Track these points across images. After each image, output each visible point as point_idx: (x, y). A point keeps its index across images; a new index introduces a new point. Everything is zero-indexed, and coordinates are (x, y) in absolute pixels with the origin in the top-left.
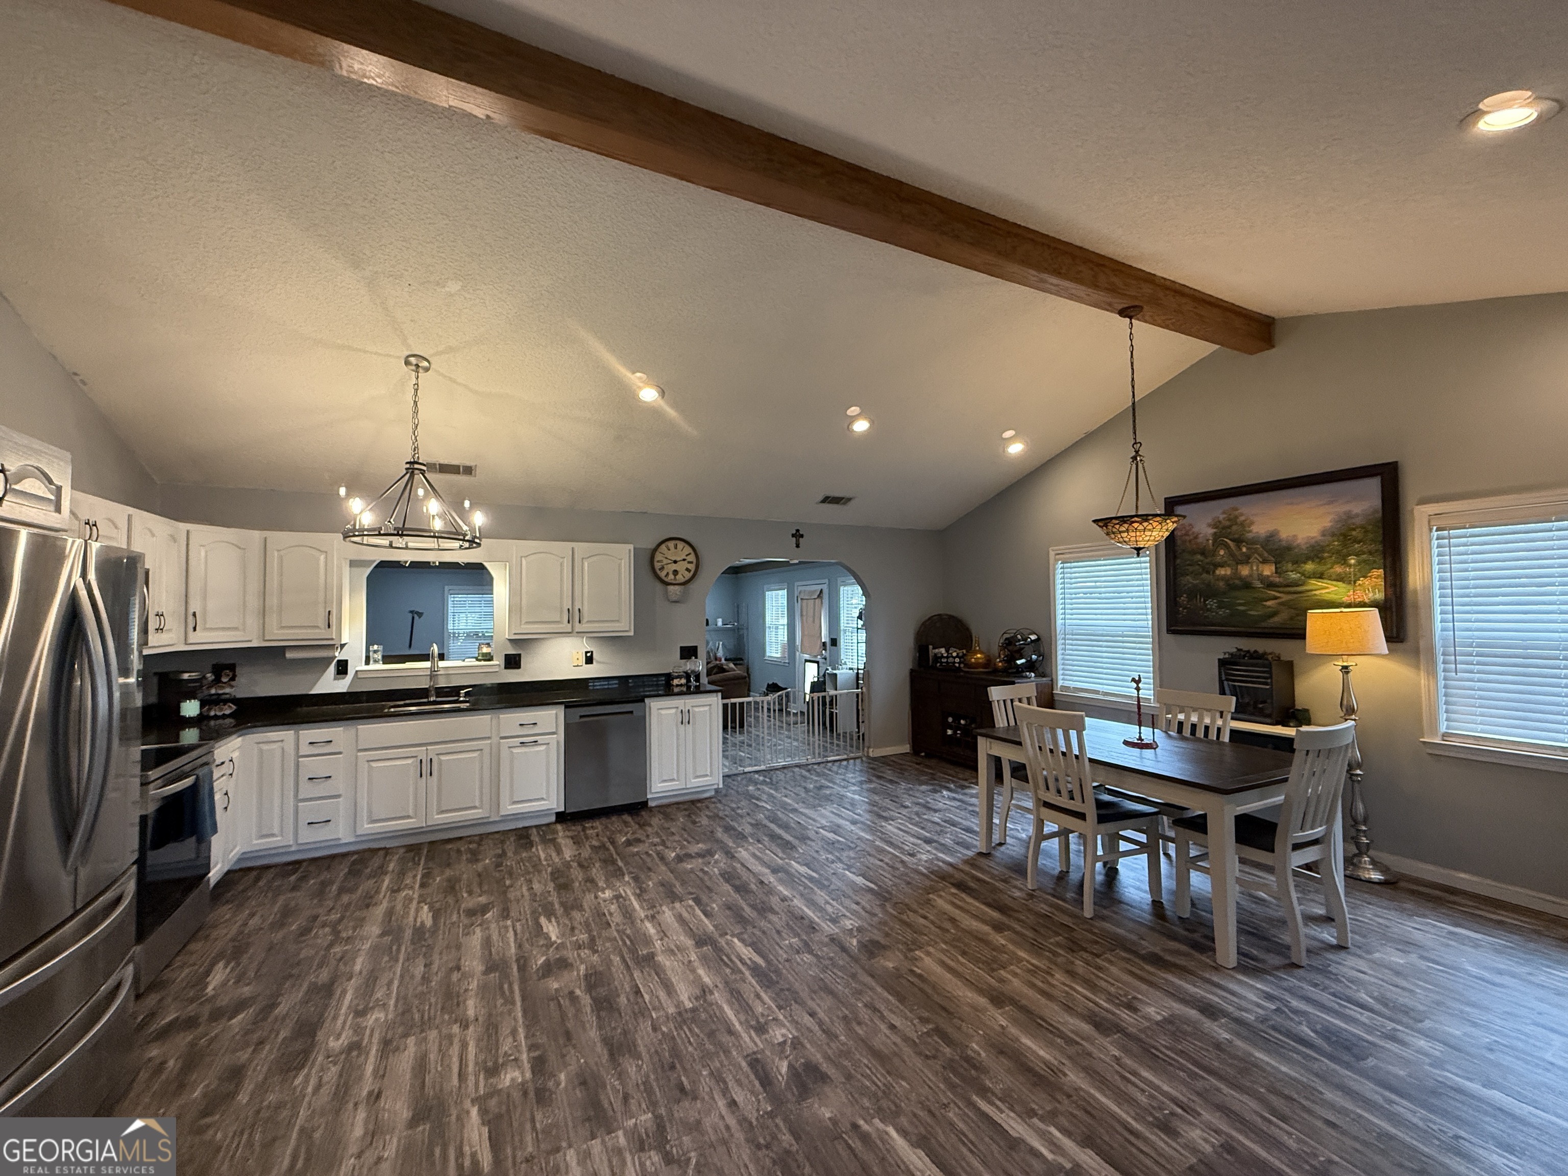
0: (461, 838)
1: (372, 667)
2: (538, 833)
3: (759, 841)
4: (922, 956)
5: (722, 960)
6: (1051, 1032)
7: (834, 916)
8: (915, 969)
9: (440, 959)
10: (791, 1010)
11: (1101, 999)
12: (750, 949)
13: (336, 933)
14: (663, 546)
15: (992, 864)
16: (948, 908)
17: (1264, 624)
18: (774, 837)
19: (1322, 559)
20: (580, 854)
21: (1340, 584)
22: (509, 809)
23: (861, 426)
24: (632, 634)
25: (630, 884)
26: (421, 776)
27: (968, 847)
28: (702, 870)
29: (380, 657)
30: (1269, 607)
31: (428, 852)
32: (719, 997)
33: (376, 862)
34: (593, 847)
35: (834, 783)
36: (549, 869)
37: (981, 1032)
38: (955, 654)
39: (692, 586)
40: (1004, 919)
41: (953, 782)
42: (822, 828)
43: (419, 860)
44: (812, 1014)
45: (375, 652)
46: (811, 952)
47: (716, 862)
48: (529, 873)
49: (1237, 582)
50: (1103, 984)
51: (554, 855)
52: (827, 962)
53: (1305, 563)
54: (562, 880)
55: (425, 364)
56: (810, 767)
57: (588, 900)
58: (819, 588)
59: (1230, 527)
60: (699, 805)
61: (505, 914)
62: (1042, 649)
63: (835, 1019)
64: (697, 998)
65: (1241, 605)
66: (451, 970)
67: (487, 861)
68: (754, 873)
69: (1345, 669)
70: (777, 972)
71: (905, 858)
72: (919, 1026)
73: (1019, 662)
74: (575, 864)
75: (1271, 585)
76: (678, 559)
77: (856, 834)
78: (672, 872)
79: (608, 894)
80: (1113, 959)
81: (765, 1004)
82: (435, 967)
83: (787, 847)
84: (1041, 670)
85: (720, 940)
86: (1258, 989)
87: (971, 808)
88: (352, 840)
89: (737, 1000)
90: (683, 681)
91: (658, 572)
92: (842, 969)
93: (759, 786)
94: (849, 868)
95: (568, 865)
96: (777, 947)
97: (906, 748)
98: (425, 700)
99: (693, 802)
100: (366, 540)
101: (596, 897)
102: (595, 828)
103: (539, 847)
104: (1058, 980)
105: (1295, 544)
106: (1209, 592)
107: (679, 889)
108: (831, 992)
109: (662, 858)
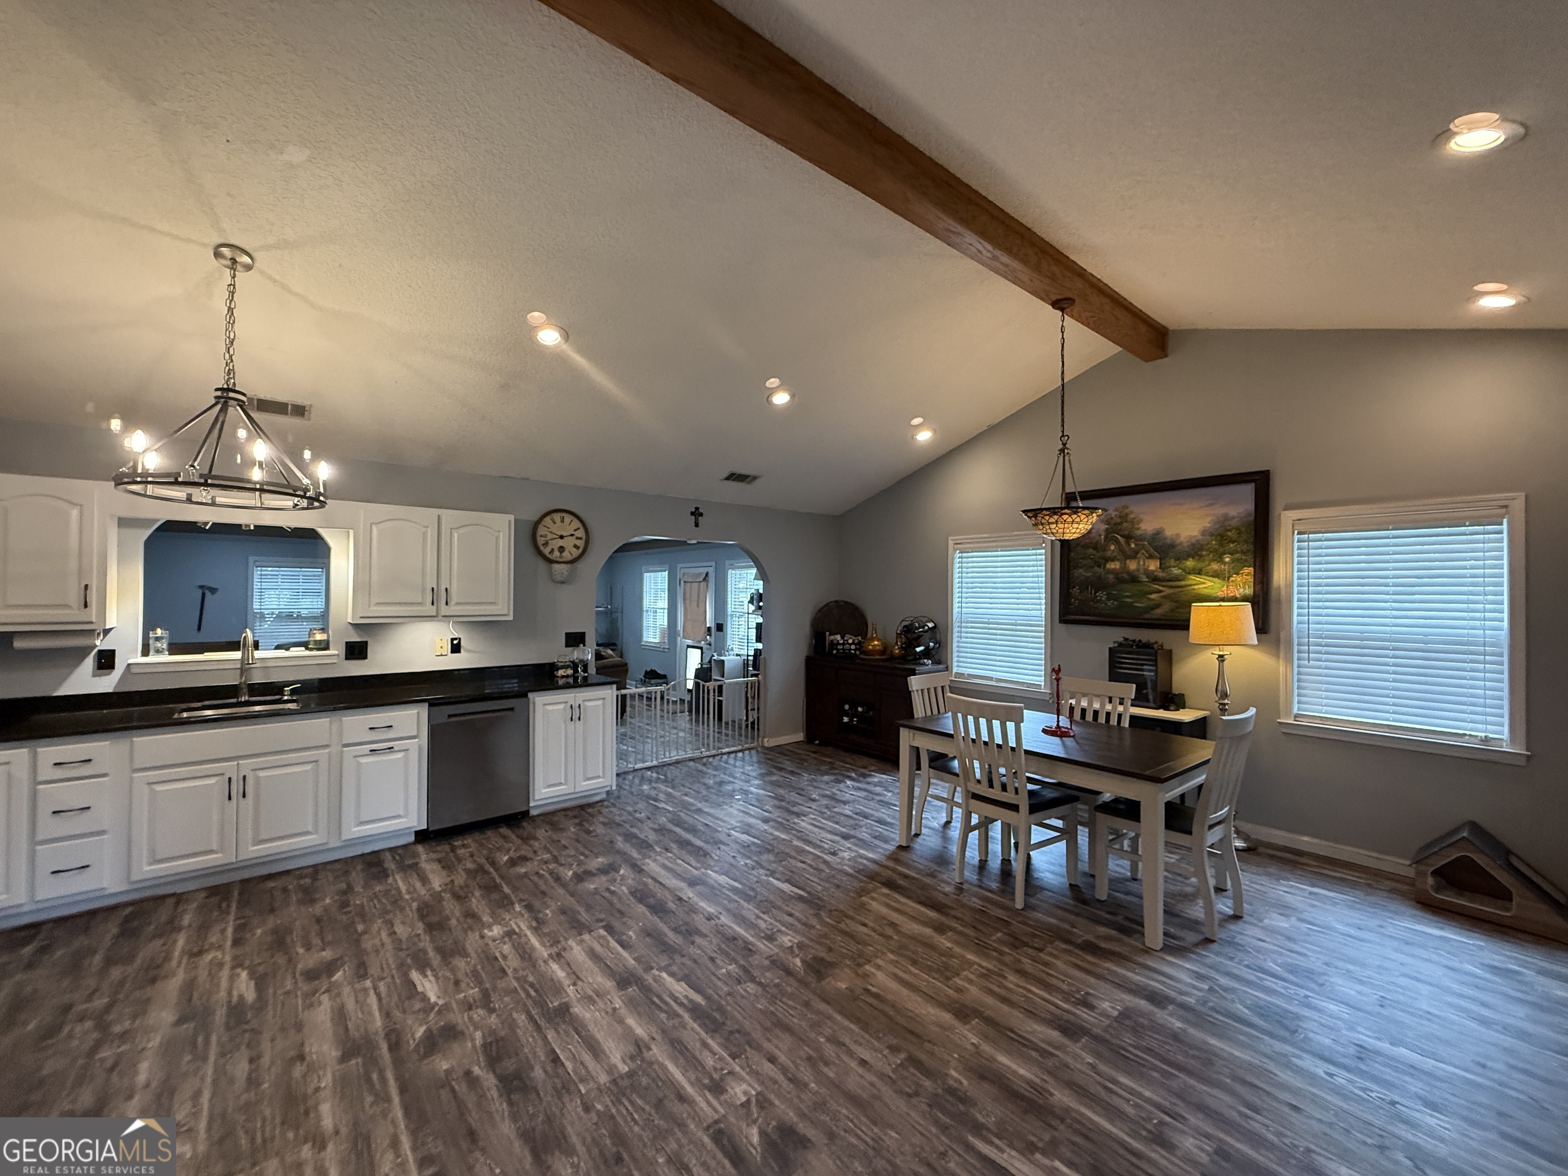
0: (288, 872)
1: (152, 659)
2: (394, 858)
3: (667, 850)
4: (873, 970)
5: (654, 1003)
6: (1024, 1045)
7: (769, 932)
8: (870, 987)
9: (273, 1048)
10: (747, 1058)
11: (1056, 997)
12: (683, 983)
13: (102, 1025)
14: (548, 520)
15: (914, 857)
16: (884, 911)
17: (1147, 616)
18: (684, 844)
19: (1201, 556)
20: (452, 881)
21: (1216, 580)
22: (354, 831)
23: (781, 399)
24: (511, 618)
25: (523, 915)
26: (230, 798)
27: (886, 840)
28: (608, 890)
29: (165, 646)
30: (1153, 600)
31: (240, 894)
32: (658, 1053)
33: (163, 914)
34: (468, 871)
35: (735, 778)
36: (415, 905)
37: (956, 1056)
38: (850, 641)
39: (580, 565)
40: (943, 919)
41: (854, 770)
42: (733, 829)
43: (229, 906)
44: (772, 1060)
45: (158, 639)
46: (753, 979)
47: (623, 878)
48: (387, 912)
49: (1125, 576)
50: (1054, 981)
51: (418, 885)
52: (774, 991)
53: (1186, 559)
54: (434, 919)
55: (246, 259)
56: (705, 760)
57: (472, 942)
58: (704, 570)
59: (1121, 524)
60: (590, 810)
61: (361, 971)
62: (938, 636)
63: (798, 1061)
64: (632, 1058)
65: (1127, 597)
66: (291, 1062)
67: (328, 901)
68: (668, 889)
69: (1221, 658)
70: (721, 1009)
71: (828, 858)
72: (890, 1057)
73: (918, 649)
74: (447, 896)
75: (1155, 579)
76: (565, 534)
77: (772, 834)
78: (572, 896)
79: (497, 931)
80: (1055, 952)
81: (715, 1054)
82: (266, 1060)
83: (701, 854)
84: (937, 657)
85: (646, 977)
86: (1188, 969)
87: (878, 798)
88: (124, 887)
89: (682, 1054)
90: (570, 672)
91: (542, 548)
92: (792, 996)
93: (654, 785)
94: (772, 873)
95: (437, 897)
96: (714, 978)
97: (800, 737)
98: (233, 700)
99: (582, 807)
100: (150, 490)
101: (482, 937)
102: (467, 847)
103: (397, 877)
104: (1011, 982)
105: (1178, 542)
106: (1099, 584)
107: (584, 916)
108: (788, 1029)
109: (558, 879)
